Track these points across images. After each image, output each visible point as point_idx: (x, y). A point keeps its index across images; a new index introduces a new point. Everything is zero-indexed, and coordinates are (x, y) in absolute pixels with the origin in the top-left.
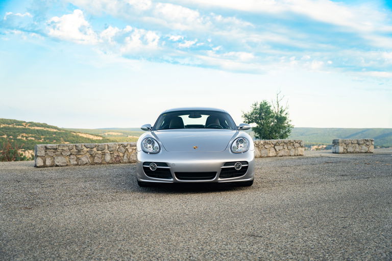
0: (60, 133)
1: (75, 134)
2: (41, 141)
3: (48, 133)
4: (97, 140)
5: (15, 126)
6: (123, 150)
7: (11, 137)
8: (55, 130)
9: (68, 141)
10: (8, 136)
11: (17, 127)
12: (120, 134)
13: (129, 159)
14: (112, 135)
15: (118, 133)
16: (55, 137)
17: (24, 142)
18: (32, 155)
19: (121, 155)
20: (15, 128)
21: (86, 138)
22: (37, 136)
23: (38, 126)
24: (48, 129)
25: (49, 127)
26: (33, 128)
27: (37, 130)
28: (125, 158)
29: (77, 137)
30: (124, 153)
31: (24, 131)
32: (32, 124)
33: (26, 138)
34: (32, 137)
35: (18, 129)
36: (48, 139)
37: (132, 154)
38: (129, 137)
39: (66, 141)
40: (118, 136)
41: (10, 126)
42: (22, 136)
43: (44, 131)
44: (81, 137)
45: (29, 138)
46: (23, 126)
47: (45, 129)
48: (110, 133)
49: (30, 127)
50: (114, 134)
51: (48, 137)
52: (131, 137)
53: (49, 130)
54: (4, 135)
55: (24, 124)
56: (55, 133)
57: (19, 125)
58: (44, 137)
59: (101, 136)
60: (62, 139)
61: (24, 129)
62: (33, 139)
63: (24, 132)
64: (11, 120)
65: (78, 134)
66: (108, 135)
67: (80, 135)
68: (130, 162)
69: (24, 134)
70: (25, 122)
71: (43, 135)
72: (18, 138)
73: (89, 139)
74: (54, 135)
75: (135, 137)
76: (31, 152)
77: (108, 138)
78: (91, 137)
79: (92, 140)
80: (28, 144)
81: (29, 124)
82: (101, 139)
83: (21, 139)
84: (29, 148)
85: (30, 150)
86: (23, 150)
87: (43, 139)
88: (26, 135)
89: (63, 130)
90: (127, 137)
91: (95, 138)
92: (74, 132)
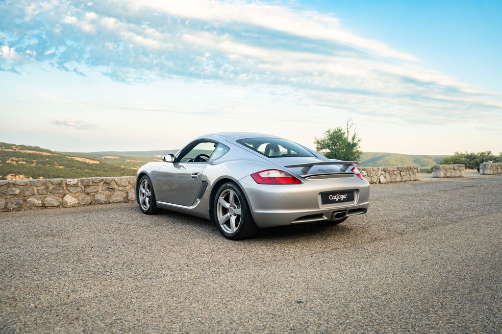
0: (53, 157)
1: (69, 158)
2: (33, 165)
3: (41, 156)
4: (93, 164)
5: (4, 149)
8: (48, 154)
9: (62, 165)
11: (6, 150)
12: (117, 158)
14: (108, 159)
15: (115, 157)
16: (48, 161)
17: (14, 166)
20: (4, 151)
21: (81, 162)
22: (29, 160)
23: (30, 150)
24: (40, 153)
25: (42, 150)
26: (24, 151)
27: (29, 154)
29: (73, 161)
31: (14, 154)
32: (23, 147)
33: (17, 162)
34: (23, 161)
35: (8, 153)
36: (40, 163)
38: (127, 161)
39: (60, 166)
40: (114, 159)
42: (12, 160)
43: (37, 154)
44: (76, 161)
45: (20, 162)
46: (13, 149)
47: (38, 153)
48: (107, 157)
49: (21, 151)
50: (110, 157)
51: (41, 160)
52: (129, 160)
53: (42, 153)
55: (14, 147)
56: (48, 157)
57: (8, 148)
58: (36, 161)
59: (97, 160)
60: (56, 163)
61: (14, 153)
62: (25, 163)
63: (14, 156)
65: (73, 158)
66: (105, 158)
67: (76, 159)
69: (14, 158)
70: (15, 145)
71: (35, 159)
72: (7, 162)
73: (85, 163)
74: (47, 159)
75: (133, 161)
76: (22, 176)
77: (105, 162)
78: (87, 161)
79: (88, 165)
80: (19, 168)
81: (19, 147)
82: (98, 162)
83: (11, 163)
84: (19, 173)
85: (21, 174)
86: (13, 174)
87: (35, 163)
88: (17, 159)
89: (57, 153)
90: (125, 160)
91: (92, 162)
92: (69, 156)
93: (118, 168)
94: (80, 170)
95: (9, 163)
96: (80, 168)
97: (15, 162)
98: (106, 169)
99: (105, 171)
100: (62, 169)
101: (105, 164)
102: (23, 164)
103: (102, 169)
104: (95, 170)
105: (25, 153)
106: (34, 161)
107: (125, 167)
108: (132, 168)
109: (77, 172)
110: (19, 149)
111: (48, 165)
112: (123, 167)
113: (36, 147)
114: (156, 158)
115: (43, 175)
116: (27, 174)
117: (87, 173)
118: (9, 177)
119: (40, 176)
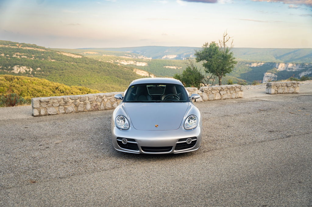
0: (47, 53)
1: (59, 53)
2: (32, 59)
3: (38, 52)
4: (77, 58)
5: (10, 46)
6: (100, 100)
7: (8, 55)
8: (43, 50)
9: (54, 59)
10: (5, 54)
11: (12, 47)
12: (96, 53)
13: (105, 107)
14: (89, 54)
15: (94, 53)
16: (43, 56)
17: (19, 60)
18: (26, 71)
19: (99, 104)
20: (11, 48)
21: (68, 57)
22: (29, 55)
23: (29, 47)
24: (37, 49)
25: (38, 47)
26: (25, 48)
27: (29, 50)
28: (102, 106)
29: (61, 55)
30: (101, 103)
31: (18, 50)
32: (24, 45)
33: (20, 56)
34: (25, 55)
35: (13, 49)
36: (38, 57)
37: (108, 103)
41: (6, 46)
42: (17, 55)
43: (34, 50)
44: (64, 56)
45: (22, 57)
46: (17, 46)
47: (35, 49)
48: (88, 52)
49: (23, 48)
50: (91, 53)
51: (38, 55)
52: (105, 55)
53: (39, 50)
54: (2, 54)
55: (17, 45)
56: (43, 52)
57: (13, 46)
58: (34, 55)
59: (80, 55)
60: (49, 57)
61: (18, 49)
62: (26, 57)
63: (18, 52)
64: (6, 42)
65: (62, 53)
66: (86, 54)
67: (64, 54)
68: (106, 110)
69: (18, 54)
70: (18, 43)
71: (33, 54)
72: (13, 56)
73: (71, 57)
74: (42, 54)
75: (108, 55)
76: (24, 67)
77: (86, 56)
78: (73, 56)
79: (73, 59)
80: (22, 61)
81: (21, 45)
82: (81, 57)
83: (16, 57)
84: (23, 65)
85: (24, 66)
86: (18, 66)
87: (34, 58)
88: (20, 54)
89: (49, 49)
90: (102, 55)
91: (76, 57)
92: (59, 52)
93: (96, 61)
94: (67, 62)
95: (14, 57)
96: (67, 61)
97: (19, 56)
98: (88, 63)
99: (87, 64)
100: (53, 62)
101: (86, 58)
102: (25, 58)
103: (84, 62)
104: (79, 63)
105: (26, 49)
106: (33, 55)
107: (102, 61)
108: (107, 61)
109: (65, 65)
110: (22, 46)
111: (43, 59)
112: (100, 60)
113: (34, 45)
114: (126, 53)
115: (40, 67)
116: (28, 66)
117: (73, 65)
118: (15, 68)
119: (37, 67)
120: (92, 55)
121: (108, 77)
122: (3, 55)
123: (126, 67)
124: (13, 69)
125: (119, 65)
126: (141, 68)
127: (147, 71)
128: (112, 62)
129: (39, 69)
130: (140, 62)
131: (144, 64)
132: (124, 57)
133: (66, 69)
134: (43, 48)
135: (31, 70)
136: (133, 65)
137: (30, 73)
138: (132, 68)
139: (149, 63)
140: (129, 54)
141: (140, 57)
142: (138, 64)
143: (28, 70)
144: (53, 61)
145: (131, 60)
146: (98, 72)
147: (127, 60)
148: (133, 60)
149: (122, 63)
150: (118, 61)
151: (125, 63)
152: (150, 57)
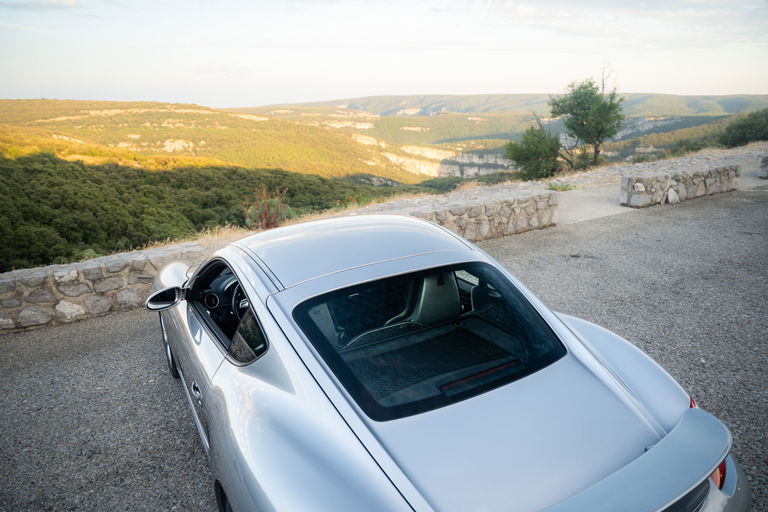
0: (214, 116)
1: (232, 115)
2: (192, 127)
3: (200, 116)
4: (261, 121)
5: (158, 110)
7: (155, 125)
8: (207, 112)
9: (225, 125)
10: (152, 123)
11: (161, 111)
12: (290, 112)
14: (279, 114)
15: (287, 111)
16: (208, 121)
17: (171, 130)
18: (184, 147)
20: (158, 113)
21: (247, 120)
22: (186, 122)
23: (186, 108)
24: (198, 111)
25: (199, 108)
26: (180, 111)
27: (186, 114)
29: (236, 119)
31: (169, 115)
32: (178, 106)
34: (180, 123)
35: (161, 113)
36: (200, 124)
38: (302, 114)
40: (286, 114)
41: (153, 110)
42: (169, 123)
43: (194, 114)
44: (241, 119)
45: (177, 125)
46: (167, 109)
47: (195, 112)
48: (278, 111)
49: (176, 111)
50: (282, 111)
51: (200, 121)
53: (200, 112)
54: (147, 122)
55: (168, 107)
56: (208, 116)
57: (162, 108)
58: (194, 122)
59: (266, 116)
60: (217, 123)
61: (169, 113)
62: (182, 125)
63: (168, 118)
64: (151, 102)
65: (236, 115)
66: (275, 114)
67: (240, 116)
69: (170, 120)
70: (168, 104)
71: (193, 120)
72: (164, 125)
73: (251, 121)
74: (207, 119)
75: (310, 114)
76: (181, 141)
77: (276, 118)
78: (254, 118)
79: (255, 123)
80: (176, 132)
81: (174, 106)
82: (266, 119)
83: (167, 127)
84: (177, 138)
85: (180, 139)
86: (172, 140)
87: (194, 125)
88: (173, 121)
89: (217, 110)
90: (300, 114)
91: (260, 119)
92: (231, 113)
93: (291, 124)
95: (165, 127)
96: (246, 128)
97: (172, 125)
98: (279, 128)
99: (277, 130)
100: (225, 131)
101: (276, 120)
102: (181, 127)
103: (273, 127)
104: (265, 129)
105: (182, 113)
106: (192, 122)
107: (301, 123)
108: (309, 124)
109: (243, 133)
110: (175, 109)
111: (209, 126)
112: (297, 123)
113: (193, 104)
114: (340, 109)
115: (204, 139)
116: (186, 138)
117: (255, 133)
118: (168, 143)
119: (200, 140)
120: (283, 114)
121: (312, 149)
122: (148, 124)
123: (340, 131)
124: (163, 146)
125: (328, 128)
126: (363, 132)
127: (374, 136)
128: (316, 124)
129: (203, 142)
130: (361, 122)
131: (368, 126)
132: (335, 116)
133: (244, 141)
134: (207, 109)
135: (191, 144)
136: (350, 128)
137: (190, 150)
138: (349, 132)
139: (377, 124)
140: (343, 110)
141: (361, 115)
142: (360, 126)
143: (187, 146)
144: (223, 128)
145: (347, 120)
146: (295, 142)
147: (340, 120)
148: (352, 119)
149: (333, 125)
150: (326, 123)
151: (337, 125)
152: (376, 113)
